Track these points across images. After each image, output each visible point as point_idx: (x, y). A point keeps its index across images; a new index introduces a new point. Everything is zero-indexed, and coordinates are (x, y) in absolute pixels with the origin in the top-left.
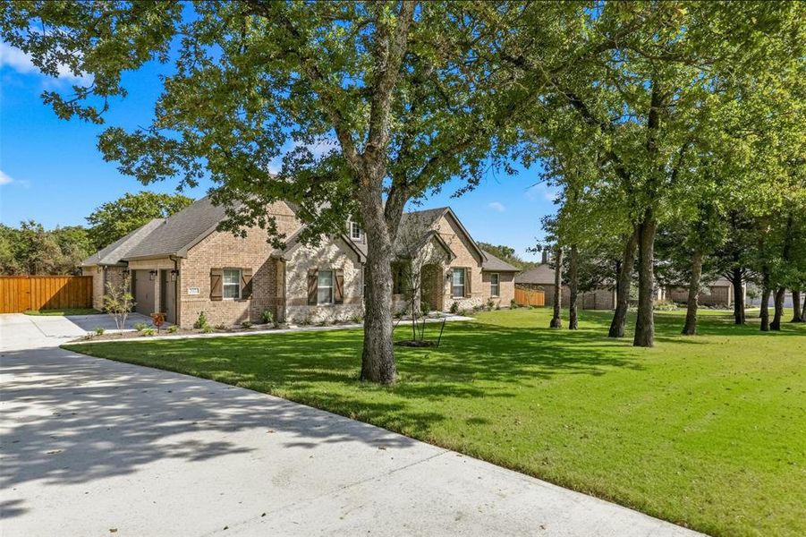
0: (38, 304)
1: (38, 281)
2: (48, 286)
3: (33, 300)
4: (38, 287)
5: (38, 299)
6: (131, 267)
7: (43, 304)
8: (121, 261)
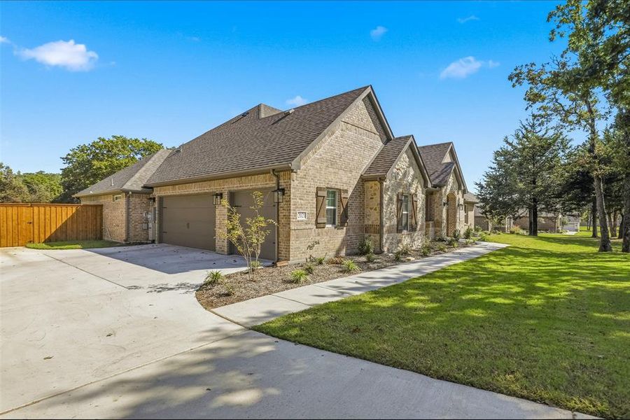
0: (42, 236)
1: (42, 209)
2: (53, 215)
3: (36, 232)
4: (42, 217)
5: (42, 230)
6: (157, 193)
7: (48, 235)
8: (145, 187)
